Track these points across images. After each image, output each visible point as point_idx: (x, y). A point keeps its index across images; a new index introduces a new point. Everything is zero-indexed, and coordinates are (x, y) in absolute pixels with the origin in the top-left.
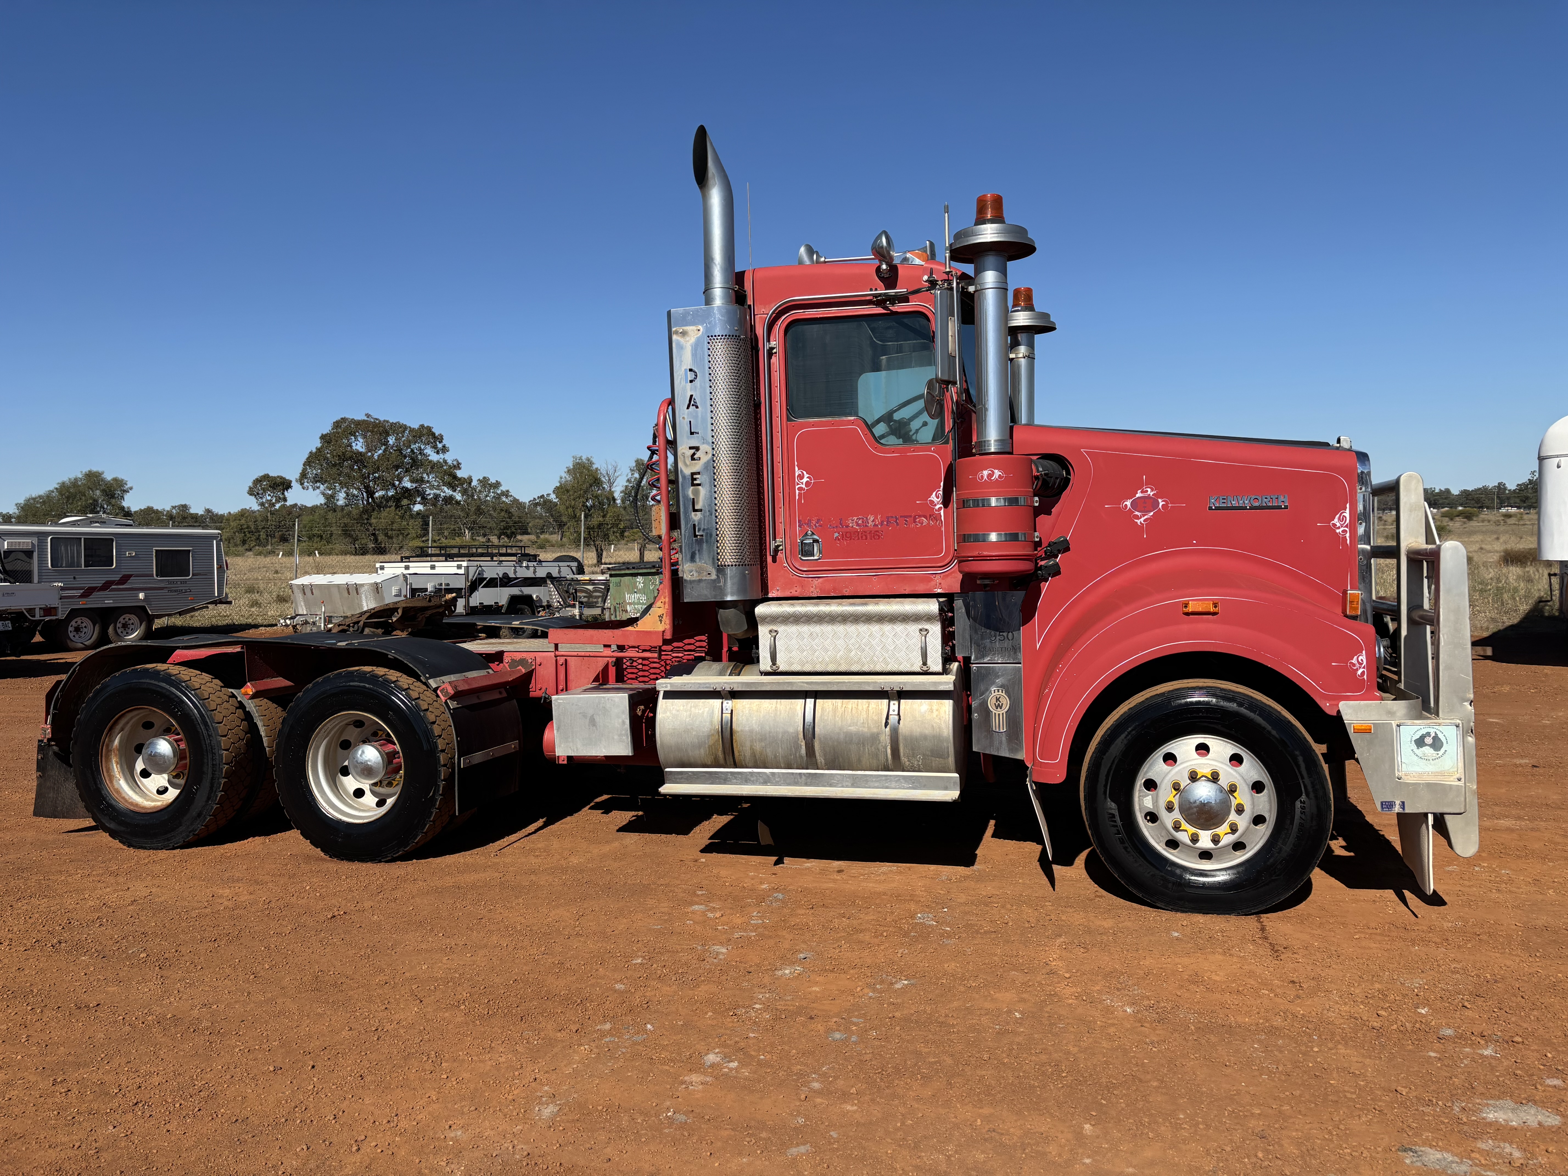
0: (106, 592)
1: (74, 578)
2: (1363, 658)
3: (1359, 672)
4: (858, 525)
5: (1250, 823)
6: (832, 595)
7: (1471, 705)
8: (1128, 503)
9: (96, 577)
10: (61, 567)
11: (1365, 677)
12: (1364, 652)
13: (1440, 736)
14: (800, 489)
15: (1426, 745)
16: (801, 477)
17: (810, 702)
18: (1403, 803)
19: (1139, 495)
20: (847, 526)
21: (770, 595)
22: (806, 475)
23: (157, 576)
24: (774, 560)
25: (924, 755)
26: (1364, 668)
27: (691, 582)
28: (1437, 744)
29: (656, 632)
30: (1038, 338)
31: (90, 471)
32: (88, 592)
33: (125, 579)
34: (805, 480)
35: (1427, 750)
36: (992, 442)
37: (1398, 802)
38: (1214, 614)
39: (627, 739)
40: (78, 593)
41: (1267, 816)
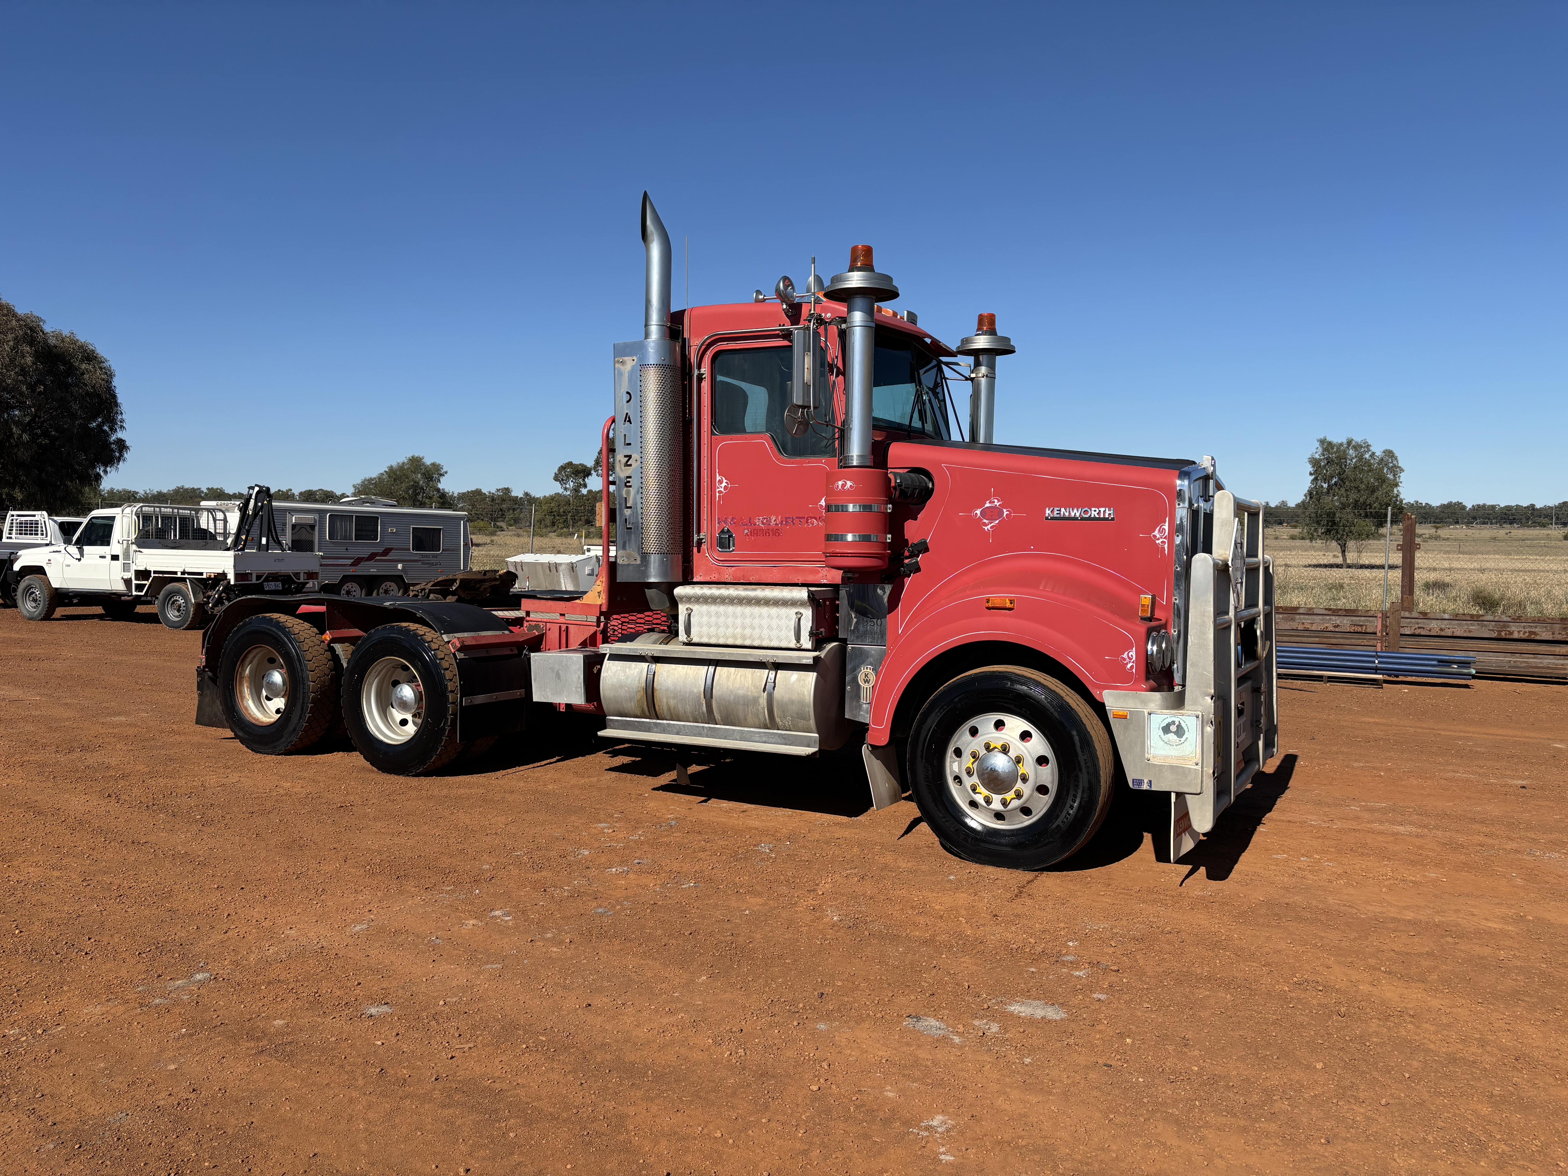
0: (371, 562)
1: (347, 549)
2: (1133, 653)
3: (1129, 666)
4: (763, 523)
5: (1033, 791)
6: (742, 581)
7: (1212, 699)
8: (978, 512)
9: (364, 549)
10: (337, 539)
11: (1134, 670)
12: (1134, 649)
13: (1183, 725)
14: (720, 492)
15: (1171, 732)
16: (721, 482)
17: (711, 669)
18: (1150, 781)
19: (987, 505)
20: (755, 524)
21: (695, 580)
22: (725, 481)
23: (413, 550)
24: (699, 551)
25: (792, 717)
26: (1133, 662)
27: (623, 565)
28: (1180, 732)
29: (595, 605)
30: (999, 359)
31: (413, 457)
32: (357, 561)
33: (387, 552)
34: (724, 484)
35: (1172, 737)
36: (855, 457)
37: (1145, 781)
38: (1010, 609)
39: (581, 690)
40: (350, 562)
41: (1049, 786)
